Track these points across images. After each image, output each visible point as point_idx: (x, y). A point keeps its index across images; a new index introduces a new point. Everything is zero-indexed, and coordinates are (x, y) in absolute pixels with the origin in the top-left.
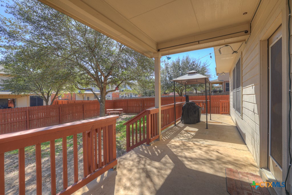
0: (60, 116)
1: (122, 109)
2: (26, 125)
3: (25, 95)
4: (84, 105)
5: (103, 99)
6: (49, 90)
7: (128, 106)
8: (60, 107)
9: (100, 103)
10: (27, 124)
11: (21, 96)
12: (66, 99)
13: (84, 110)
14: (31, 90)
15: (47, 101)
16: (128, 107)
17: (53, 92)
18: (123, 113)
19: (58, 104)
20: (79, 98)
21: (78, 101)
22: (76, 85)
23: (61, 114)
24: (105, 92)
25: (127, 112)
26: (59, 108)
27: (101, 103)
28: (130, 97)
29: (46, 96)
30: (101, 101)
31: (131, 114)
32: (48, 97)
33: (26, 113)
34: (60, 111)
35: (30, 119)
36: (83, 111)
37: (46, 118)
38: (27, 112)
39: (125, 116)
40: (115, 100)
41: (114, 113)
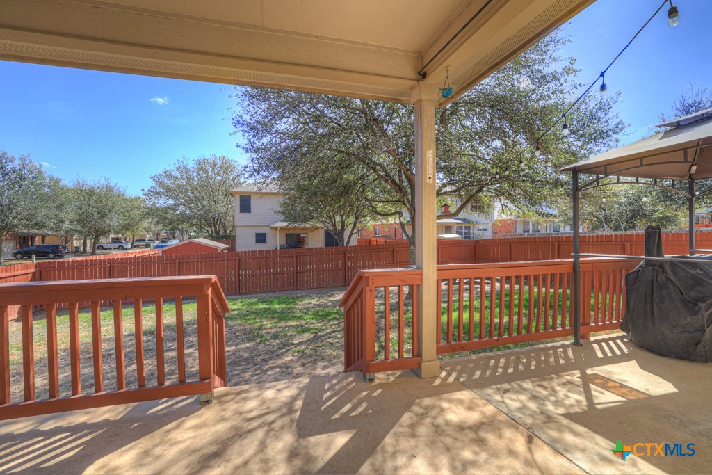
3: (315, 228)
10: (294, 279)
11: (312, 229)
12: (386, 236)
23: (347, 265)
27: (412, 247)
28: (549, 231)
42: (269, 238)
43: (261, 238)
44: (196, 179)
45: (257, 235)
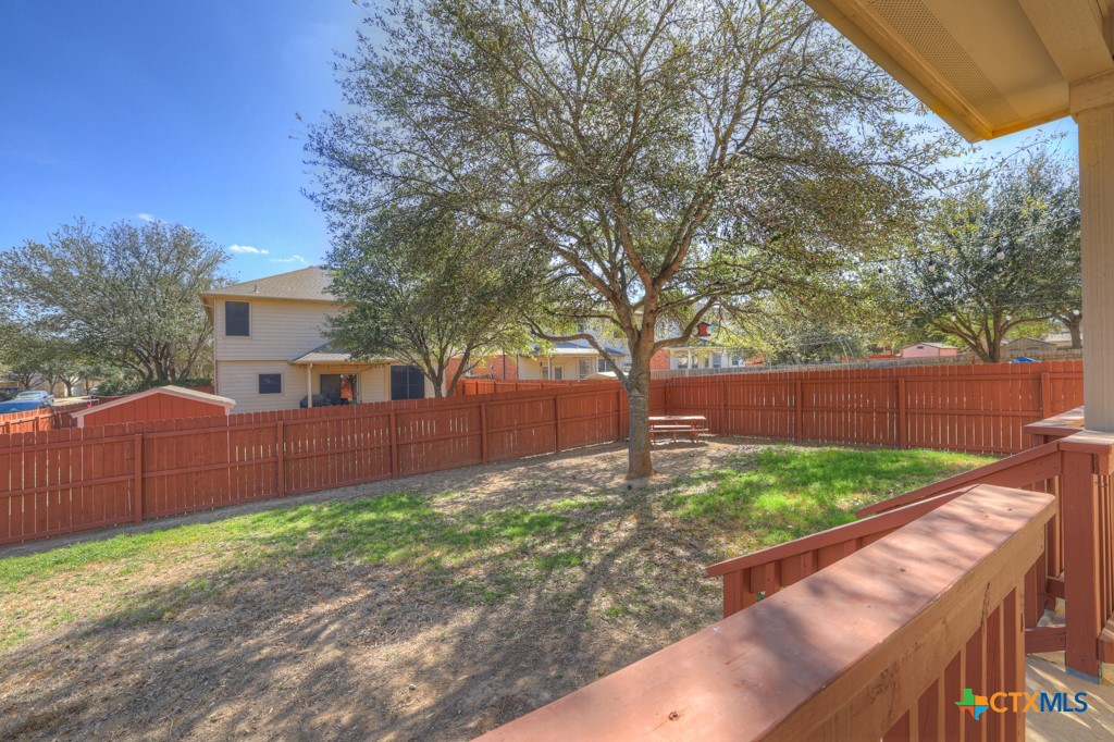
0: (481, 435)
1: (702, 417)
2: (389, 459)
3: (378, 364)
4: (558, 398)
5: (643, 373)
6: (444, 343)
7: (726, 405)
8: (483, 405)
9: (630, 390)
10: (391, 457)
11: (372, 366)
12: (487, 377)
13: (559, 418)
14: (393, 346)
15: (437, 381)
16: (726, 410)
17: (455, 352)
18: (709, 432)
19: (463, 392)
20: (527, 373)
21: (527, 381)
22: (532, 323)
23: (484, 428)
24: (650, 346)
25: (721, 431)
26: (480, 407)
27: (636, 393)
28: (711, 366)
29: (435, 366)
30: (634, 383)
31: (743, 441)
32: (441, 367)
33: (389, 421)
34: (484, 419)
35: (401, 442)
36: (556, 419)
37: (442, 442)
38: (393, 418)
39: (717, 445)
40: (667, 381)
41: (672, 433)
42: (286, 383)
43: (270, 384)
44: (110, 268)
45: (262, 377)
